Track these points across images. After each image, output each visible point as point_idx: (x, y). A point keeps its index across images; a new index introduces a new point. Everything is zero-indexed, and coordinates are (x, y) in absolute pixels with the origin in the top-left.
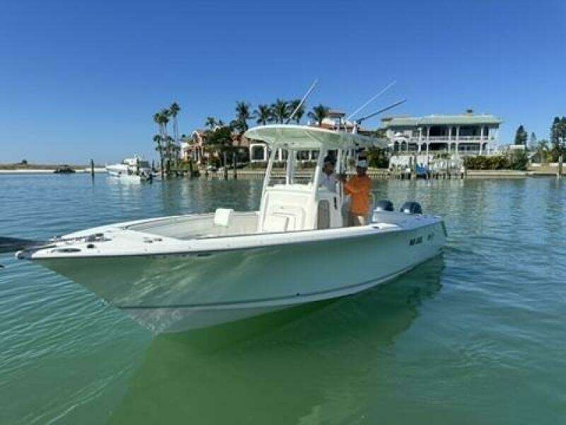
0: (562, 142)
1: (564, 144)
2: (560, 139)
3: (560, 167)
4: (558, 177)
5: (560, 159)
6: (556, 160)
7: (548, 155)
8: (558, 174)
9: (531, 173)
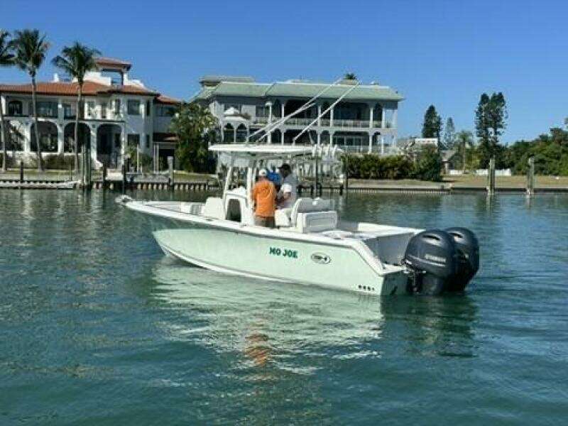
0: (492, 135)
1: (495, 139)
2: (491, 130)
3: (492, 176)
4: (489, 194)
5: (492, 163)
6: (484, 165)
7: (474, 157)
8: (488, 188)
9: (450, 185)
